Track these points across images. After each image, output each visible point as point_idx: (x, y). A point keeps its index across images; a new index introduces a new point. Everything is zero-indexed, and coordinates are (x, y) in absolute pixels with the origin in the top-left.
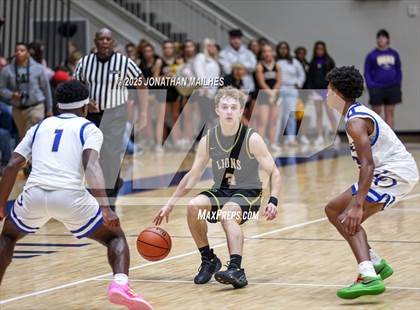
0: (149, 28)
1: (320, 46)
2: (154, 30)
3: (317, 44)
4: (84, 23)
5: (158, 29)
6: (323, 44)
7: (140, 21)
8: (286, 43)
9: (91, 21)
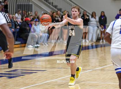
0: (51, 6)
1: (103, 13)
2: (53, 7)
3: (102, 12)
4: (32, 5)
5: (54, 7)
6: (104, 12)
7: (49, 4)
8: (94, 12)
9: (34, 4)
